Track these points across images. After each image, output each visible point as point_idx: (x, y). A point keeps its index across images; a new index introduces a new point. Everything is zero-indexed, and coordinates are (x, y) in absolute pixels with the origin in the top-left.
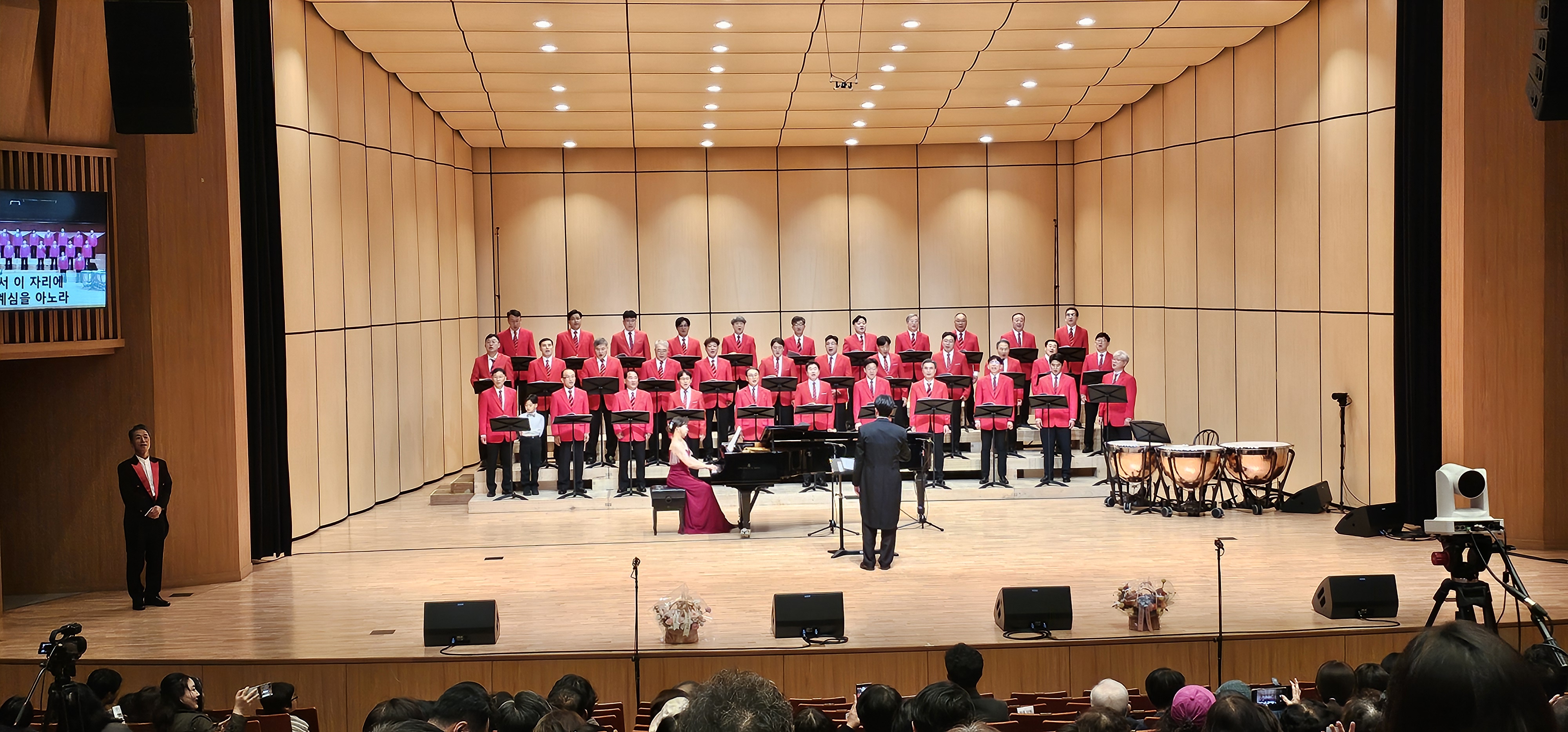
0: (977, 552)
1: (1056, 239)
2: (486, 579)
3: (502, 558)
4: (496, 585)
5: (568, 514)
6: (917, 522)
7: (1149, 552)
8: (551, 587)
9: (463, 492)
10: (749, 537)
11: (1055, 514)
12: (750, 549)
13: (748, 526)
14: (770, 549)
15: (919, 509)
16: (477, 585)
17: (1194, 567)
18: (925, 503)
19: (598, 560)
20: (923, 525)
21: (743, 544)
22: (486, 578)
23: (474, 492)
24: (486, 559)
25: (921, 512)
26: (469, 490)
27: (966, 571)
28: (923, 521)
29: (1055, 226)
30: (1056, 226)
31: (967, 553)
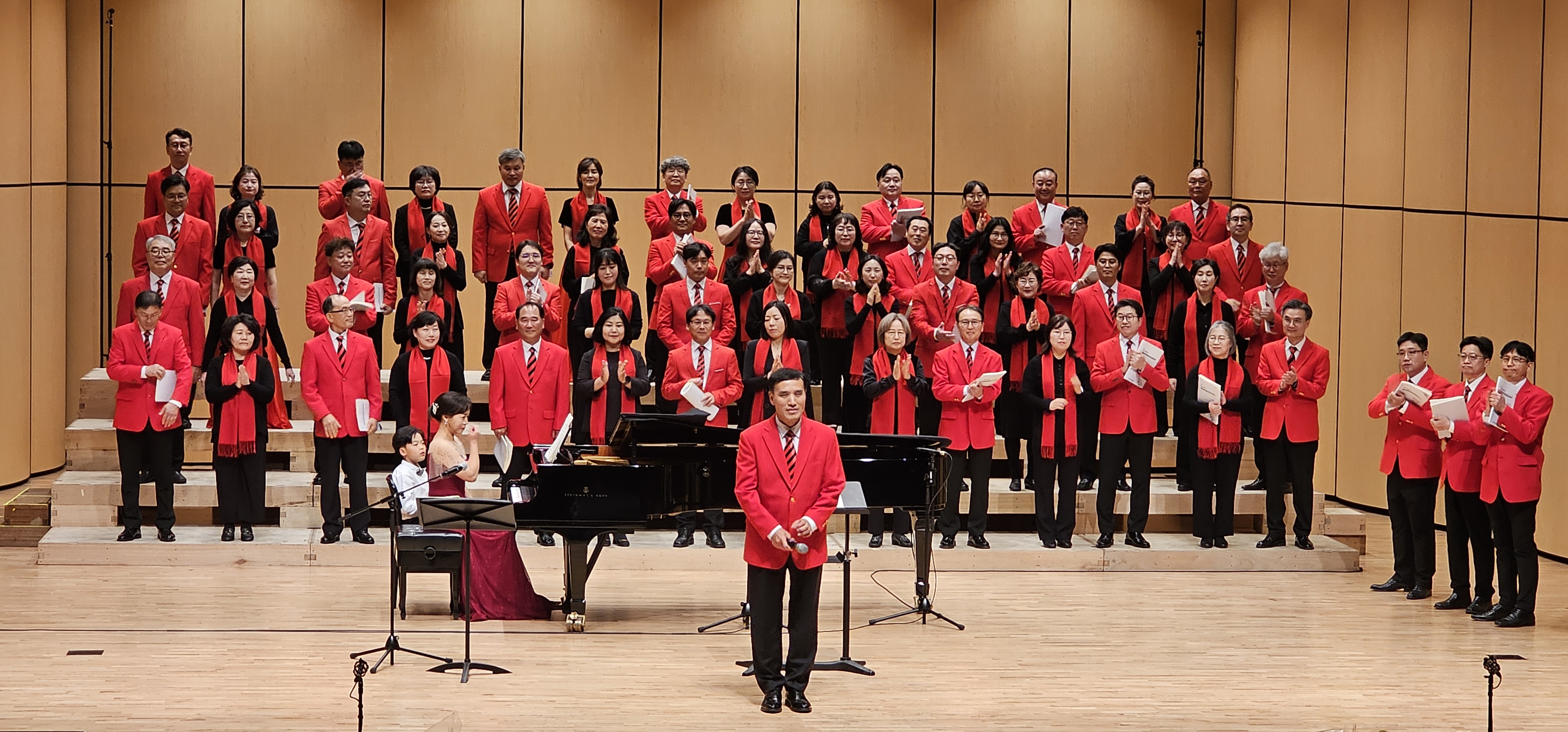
0: (1029, 671)
1: (1200, 69)
2: (67, 693)
3: (100, 653)
4: (87, 703)
5: (232, 572)
6: (914, 611)
7: (1357, 678)
8: (195, 712)
9: (28, 523)
10: (581, 630)
11: (1180, 602)
12: (583, 654)
13: (581, 610)
14: (623, 655)
15: (917, 586)
16: (51, 703)
17: (1442, 709)
18: (931, 575)
19: (288, 663)
20: (924, 618)
21: (571, 644)
22: (68, 689)
23: (49, 524)
24: (70, 653)
25: (922, 591)
26: (39, 519)
27: (1003, 707)
28: (924, 609)
29: (1199, 44)
30: (1202, 44)
31: (1010, 673)
